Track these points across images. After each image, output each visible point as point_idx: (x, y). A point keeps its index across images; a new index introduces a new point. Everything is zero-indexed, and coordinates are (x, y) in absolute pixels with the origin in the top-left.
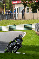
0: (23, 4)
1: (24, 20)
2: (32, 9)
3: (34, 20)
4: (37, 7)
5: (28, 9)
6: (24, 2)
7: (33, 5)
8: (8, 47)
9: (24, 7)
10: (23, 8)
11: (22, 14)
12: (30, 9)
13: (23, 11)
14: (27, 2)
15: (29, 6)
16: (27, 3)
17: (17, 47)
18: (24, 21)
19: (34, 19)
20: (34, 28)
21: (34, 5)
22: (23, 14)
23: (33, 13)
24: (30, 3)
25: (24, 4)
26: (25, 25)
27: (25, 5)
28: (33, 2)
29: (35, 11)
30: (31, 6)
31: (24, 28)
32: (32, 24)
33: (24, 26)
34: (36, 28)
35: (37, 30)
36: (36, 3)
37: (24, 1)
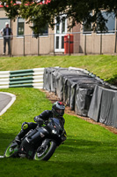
0: (7, 9)
1: (9, 59)
2: (32, 25)
3: (39, 59)
4: (49, 17)
5: (21, 25)
6: (10, 4)
7: (36, 13)
8: (19, 143)
9: (10, 18)
10: (7, 22)
11: (3, 41)
12: (26, 26)
13: (8, 31)
14: (18, 2)
15: (24, 17)
16: (18, 5)
17: (52, 144)
18: (9, 62)
19: (39, 55)
20: (38, 82)
21: (40, 13)
22: (7, 41)
23: (37, 37)
24: (26, 5)
25: (10, 8)
26: (11, 73)
27: (13, 14)
28: (36, 3)
29: (42, 29)
30: (31, 14)
31: (9, 82)
32: (34, 70)
33: (9, 75)
34: (46, 80)
35: (48, 88)
36: (44, 8)
37: (9, 1)
